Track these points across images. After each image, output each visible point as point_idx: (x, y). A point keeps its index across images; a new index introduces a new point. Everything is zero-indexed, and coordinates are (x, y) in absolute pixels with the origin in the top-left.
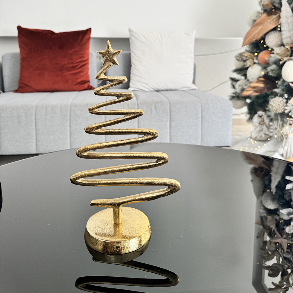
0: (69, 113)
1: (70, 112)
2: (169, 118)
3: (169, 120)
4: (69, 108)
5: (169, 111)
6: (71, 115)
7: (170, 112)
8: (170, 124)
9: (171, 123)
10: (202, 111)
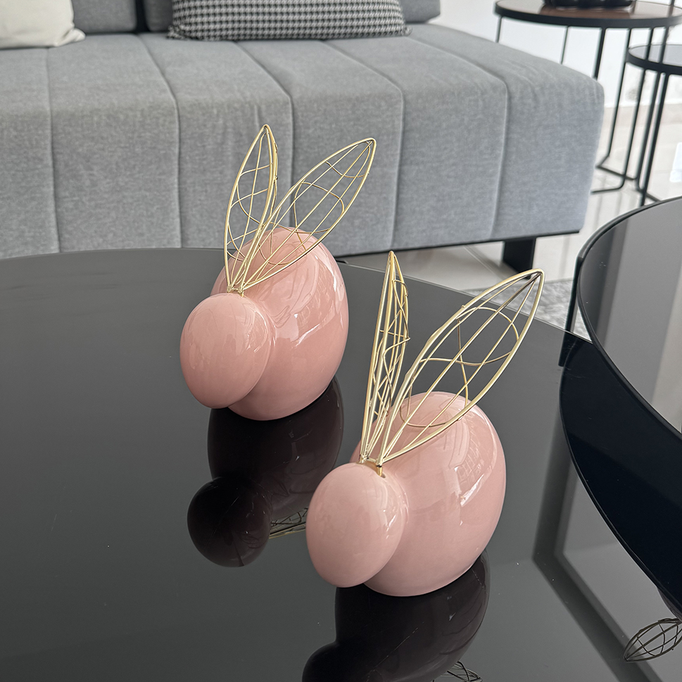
0: (49, 151)
1: (53, 148)
2: (399, 152)
3: (398, 158)
4: (48, 132)
5: (401, 129)
6: (58, 156)
7: (404, 133)
8: (400, 172)
9: (405, 168)
10: (509, 121)
